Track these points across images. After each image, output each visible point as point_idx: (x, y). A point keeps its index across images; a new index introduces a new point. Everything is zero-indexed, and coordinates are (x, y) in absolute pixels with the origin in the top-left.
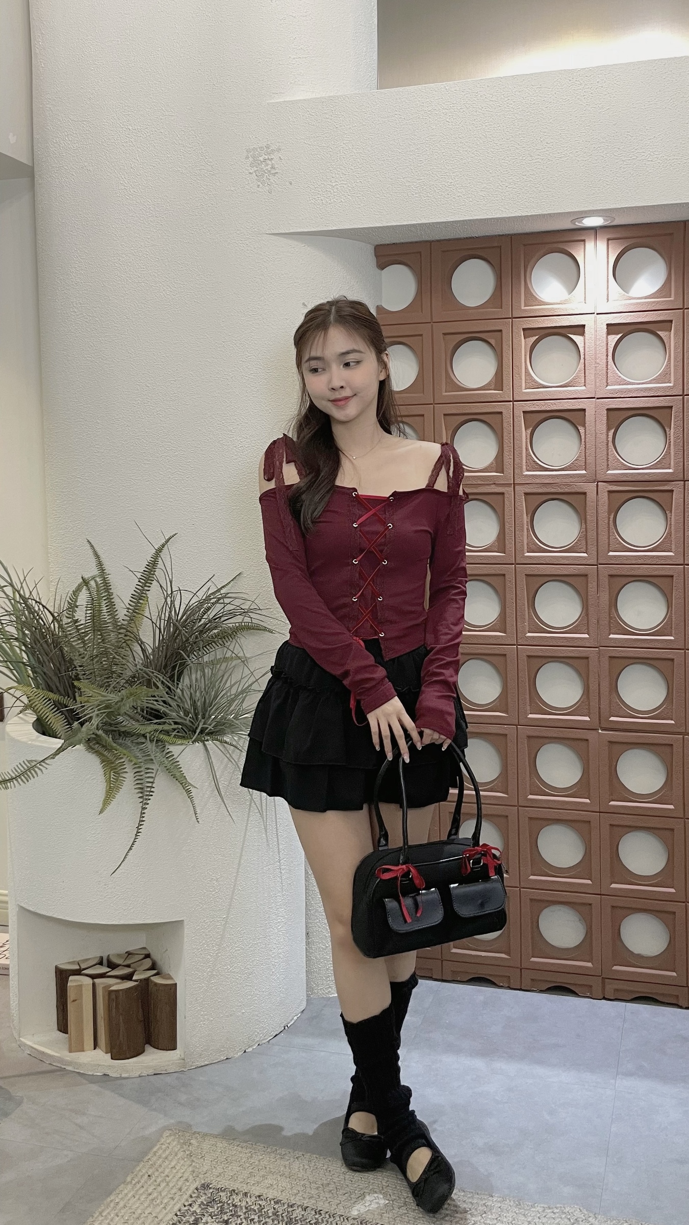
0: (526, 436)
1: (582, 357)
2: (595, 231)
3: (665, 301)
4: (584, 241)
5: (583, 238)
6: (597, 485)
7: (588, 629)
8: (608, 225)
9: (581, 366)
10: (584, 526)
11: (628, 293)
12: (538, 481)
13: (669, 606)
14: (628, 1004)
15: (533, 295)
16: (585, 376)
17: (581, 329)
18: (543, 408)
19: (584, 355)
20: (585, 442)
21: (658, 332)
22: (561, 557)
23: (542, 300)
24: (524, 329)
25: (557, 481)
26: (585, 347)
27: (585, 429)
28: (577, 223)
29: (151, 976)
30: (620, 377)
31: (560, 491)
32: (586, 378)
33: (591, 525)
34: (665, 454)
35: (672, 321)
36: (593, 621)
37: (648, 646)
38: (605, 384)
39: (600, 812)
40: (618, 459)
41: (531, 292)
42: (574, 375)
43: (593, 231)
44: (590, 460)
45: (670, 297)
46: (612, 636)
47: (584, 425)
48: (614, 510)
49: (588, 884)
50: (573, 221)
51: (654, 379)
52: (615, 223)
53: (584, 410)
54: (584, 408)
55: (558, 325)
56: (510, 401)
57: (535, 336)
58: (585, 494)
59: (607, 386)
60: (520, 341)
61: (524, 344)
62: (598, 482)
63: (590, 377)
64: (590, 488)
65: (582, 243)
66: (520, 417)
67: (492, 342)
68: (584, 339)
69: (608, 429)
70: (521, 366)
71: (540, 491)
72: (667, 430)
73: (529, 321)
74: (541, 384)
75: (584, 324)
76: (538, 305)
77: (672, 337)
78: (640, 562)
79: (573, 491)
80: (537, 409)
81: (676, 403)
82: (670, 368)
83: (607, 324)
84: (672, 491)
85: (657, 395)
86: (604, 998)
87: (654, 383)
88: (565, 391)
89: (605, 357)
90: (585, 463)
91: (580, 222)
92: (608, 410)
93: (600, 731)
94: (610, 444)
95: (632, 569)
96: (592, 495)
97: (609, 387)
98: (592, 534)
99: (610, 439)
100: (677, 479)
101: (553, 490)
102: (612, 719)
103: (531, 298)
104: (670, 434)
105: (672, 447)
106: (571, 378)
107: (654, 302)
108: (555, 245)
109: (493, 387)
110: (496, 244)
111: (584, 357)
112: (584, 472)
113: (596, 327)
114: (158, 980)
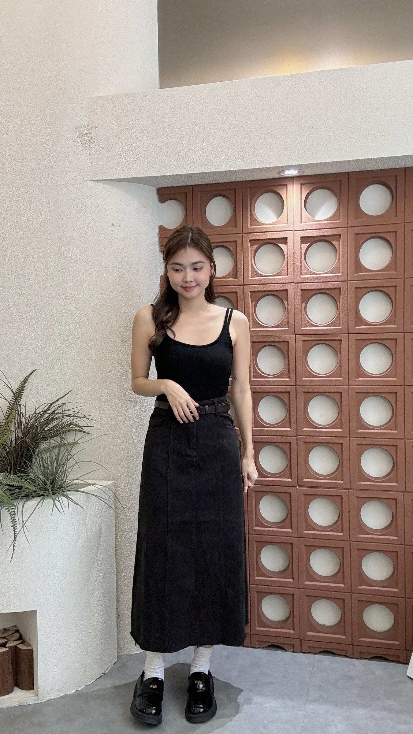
0: (252, 307)
1: (286, 257)
2: (293, 179)
3: (336, 222)
4: (286, 185)
5: (286, 183)
6: (295, 337)
7: (290, 425)
8: (301, 175)
9: (285, 263)
10: (287, 362)
11: (314, 218)
12: (259, 334)
13: (340, 411)
14: (317, 656)
15: (256, 219)
16: (287, 270)
17: (285, 240)
18: (262, 289)
19: (287, 256)
20: (288, 310)
21: (332, 242)
22: (273, 381)
23: (261, 222)
24: (250, 240)
25: (271, 334)
26: (287, 251)
27: (288, 302)
28: (281, 174)
29: (17, 645)
30: (309, 270)
31: (273, 340)
32: (288, 270)
33: (292, 361)
34: (336, 317)
35: (340, 235)
36: (293, 420)
37: (326, 435)
38: (300, 274)
39: (298, 537)
40: (308, 320)
41: (254, 217)
42: (281, 269)
43: (292, 179)
44: (291, 321)
45: (339, 220)
46: (305, 429)
47: (287, 301)
48: (306, 352)
49: (291, 582)
50: (279, 173)
51: (330, 271)
52: (305, 174)
53: (287, 290)
54: (287, 289)
55: (271, 238)
56: (242, 285)
57: (257, 244)
58: (288, 342)
59: (301, 275)
60: (248, 248)
61: (250, 249)
62: (296, 335)
63: (291, 270)
64: (291, 339)
65: (286, 186)
66: (248, 295)
67: (231, 248)
68: (287, 247)
69: (302, 302)
70: (248, 263)
71: (261, 340)
72: (338, 302)
73: (253, 235)
74: (261, 274)
75: (286, 237)
76: (259, 225)
77: (340, 245)
78: (321, 383)
79: (281, 340)
80: (258, 290)
81: (343, 286)
82: (339, 264)
83: (301, 237)
84: (341, 340)
85: (332, 281)
86: (302, 652)
87: (330, 273)
88: (275, 278)
89: (300, 257)
90: (288, 323)
91: (284, 173)
92: (302, 290)
93: (298, 487)
94: (303, 311)
95: (317, 388)
96: (292, 343)
97: (302, 276)
98: (292, 367)
99: (303, 308)
100: (344, 332)
101: (268, 340)
102: (305, 480)
103: (255, 221)
104: (339, 305)
105: (341, 313)
106: (279, 271)
107: (329, 223)
108: (269, 188)
109: (231, 276)
110: (232, 188)
111: (287, 258)
112: (287, 328)
113: (294, 240)
114: (21, 647)
